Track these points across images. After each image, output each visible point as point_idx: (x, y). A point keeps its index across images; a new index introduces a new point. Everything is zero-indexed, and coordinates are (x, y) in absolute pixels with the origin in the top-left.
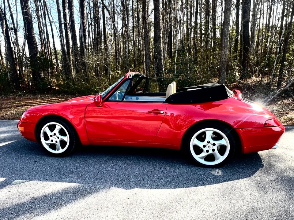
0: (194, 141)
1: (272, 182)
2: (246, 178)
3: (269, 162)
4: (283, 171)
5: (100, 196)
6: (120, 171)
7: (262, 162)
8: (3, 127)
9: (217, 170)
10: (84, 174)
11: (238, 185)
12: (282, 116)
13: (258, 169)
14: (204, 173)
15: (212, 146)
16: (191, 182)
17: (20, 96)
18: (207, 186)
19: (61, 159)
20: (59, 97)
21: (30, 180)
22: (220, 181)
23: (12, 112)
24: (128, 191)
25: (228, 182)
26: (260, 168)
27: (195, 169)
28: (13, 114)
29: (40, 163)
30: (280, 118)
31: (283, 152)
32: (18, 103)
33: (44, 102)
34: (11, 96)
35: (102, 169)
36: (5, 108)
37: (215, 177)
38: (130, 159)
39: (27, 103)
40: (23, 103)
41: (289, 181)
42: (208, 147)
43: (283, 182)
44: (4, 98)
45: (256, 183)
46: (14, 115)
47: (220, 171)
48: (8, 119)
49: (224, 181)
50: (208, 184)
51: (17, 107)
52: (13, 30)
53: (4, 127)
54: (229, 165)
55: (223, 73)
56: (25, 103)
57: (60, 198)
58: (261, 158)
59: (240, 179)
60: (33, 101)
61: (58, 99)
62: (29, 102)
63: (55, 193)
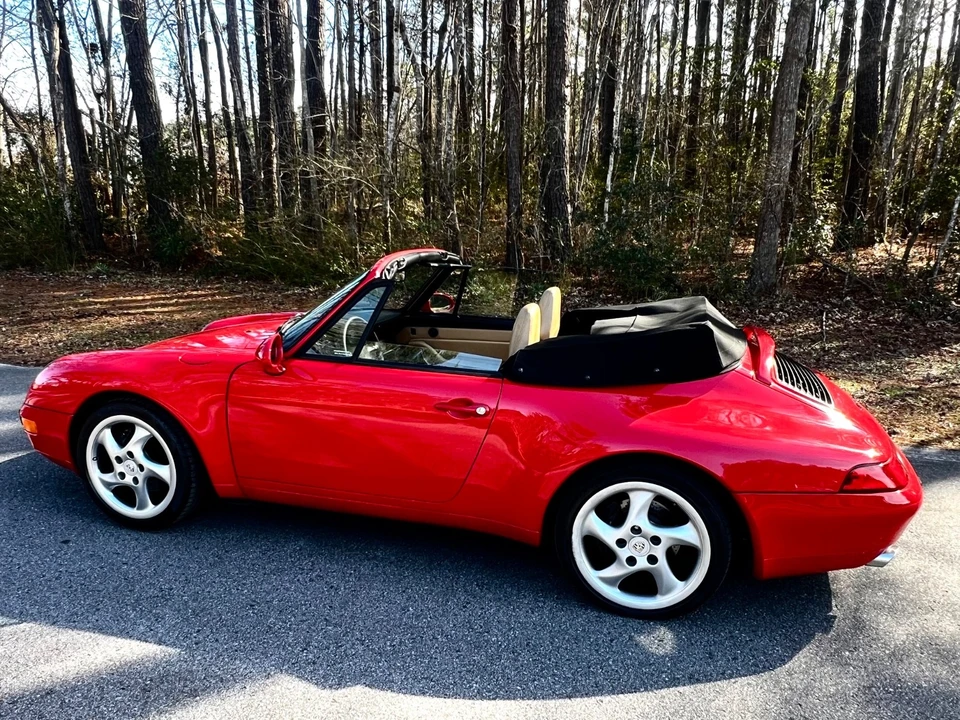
0: (587, 521)
1: (847, 703)
2: (754, 673)
3: (857, 610)
4: (898, 655)
5: (228, 707)
6: (324, 606)
7: (830, 609)
8: (7, 394)
9: (662, 628)
10: (202, 611)
11: (720, 702)
12: (951, 409)
13: (809, 638)
14: (612, 641)
15: (647, 544)
16: (554, 675)
17: (97, 275)
18: (607, 699)
19: (146, 539)
20: (217, 288)
21: (23, 617)
22: (656, 683)
23: (57, 336)
24: (326, 693)
25: (687, 688)
26: (818, 636)
27: (582, 619)
28: (56, 343)
29: (75, 551)
30: (944, 414)
31: (919, 571)
32: (83, 304)
33: (167, 302)
34: (70, 274)
35: (268, 593)
36: (38, 320)
37: (647, 660)
38: (375, 557)
39: (114, 303)
40: (101, 303)
41: (908, 703)
42: (635, 546)
43: (887, 706)
44: (49, 280)
45: (787, 701)
46: (59, 348)
47: (669, 635)
48: (35, 366)
49: (674, 682)
50: (613, 692)
51: (79, 318)
52: (100, 53)
53: (13, 394)
54: (708, 613)
55: (772, 230)
56: (106, 303)
57: (95, 704)
58: (833, 587)
59: (731, 677)
60: (134, 298)
61: (214, 295)
62: (120, 302)
63: (83, 682)
